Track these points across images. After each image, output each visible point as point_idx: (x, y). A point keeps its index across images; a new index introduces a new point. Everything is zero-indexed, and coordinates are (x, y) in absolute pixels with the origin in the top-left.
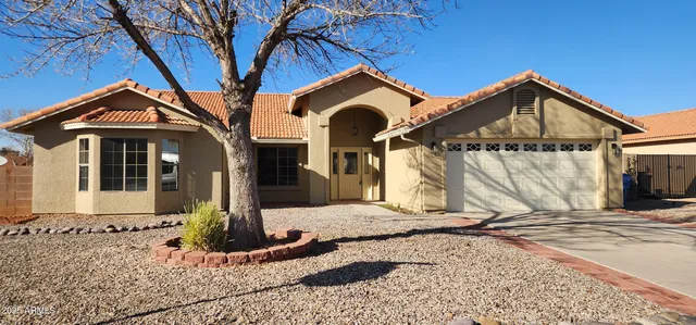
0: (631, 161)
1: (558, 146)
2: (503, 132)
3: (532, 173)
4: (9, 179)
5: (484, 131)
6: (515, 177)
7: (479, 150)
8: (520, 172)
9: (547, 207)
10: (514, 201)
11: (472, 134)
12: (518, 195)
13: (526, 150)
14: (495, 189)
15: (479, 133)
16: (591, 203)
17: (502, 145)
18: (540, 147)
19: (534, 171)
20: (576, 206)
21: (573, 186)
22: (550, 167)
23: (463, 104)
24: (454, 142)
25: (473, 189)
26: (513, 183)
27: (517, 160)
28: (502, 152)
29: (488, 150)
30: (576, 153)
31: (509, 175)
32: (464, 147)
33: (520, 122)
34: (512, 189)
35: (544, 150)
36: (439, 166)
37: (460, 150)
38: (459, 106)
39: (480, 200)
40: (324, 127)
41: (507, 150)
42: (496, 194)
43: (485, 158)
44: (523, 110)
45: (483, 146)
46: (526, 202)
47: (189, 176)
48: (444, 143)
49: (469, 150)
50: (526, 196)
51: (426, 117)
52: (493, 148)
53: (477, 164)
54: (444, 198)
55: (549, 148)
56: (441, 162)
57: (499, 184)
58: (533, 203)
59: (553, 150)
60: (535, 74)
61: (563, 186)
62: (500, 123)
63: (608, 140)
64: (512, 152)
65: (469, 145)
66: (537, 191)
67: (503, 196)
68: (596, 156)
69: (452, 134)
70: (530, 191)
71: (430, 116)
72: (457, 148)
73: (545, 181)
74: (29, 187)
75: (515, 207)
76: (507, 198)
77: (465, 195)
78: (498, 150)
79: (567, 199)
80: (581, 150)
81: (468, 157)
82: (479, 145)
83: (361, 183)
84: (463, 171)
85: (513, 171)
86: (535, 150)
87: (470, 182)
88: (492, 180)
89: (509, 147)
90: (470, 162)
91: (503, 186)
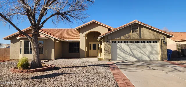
0: (179, 46)
1: (146, 41)
2: (128, 38)
3: (138, 49)
4: (5, 51)
5: (122, 38)
6: (133, 51)
7: (121, 43)
8: (134, 49)
9: (143, 59)
10: (132, 58)
11: (119, 38)
12: (134, 56)
13: (136, 43)
14: (126, 54)
15: (121, 38)
16: (157, 58)
17: (129, 41)
18: (140, 42)
19: (139, 49)
20: (152, 59)
21: (151, 53)
22: (144, 47)
23: (115, 30)
24: (114, 41)
25: (120, 54)
26: (132, 52)
27: (133, 46)
28: (129, 43)
29: (124, 43)
30: (152, 43)
31: (131, 50)
32: (117, 42)
33: (133, 35)
34: (132, 54)
35: (142, 43)
36: (109, 47)
37: (116, 43)
38: (114, 31)
39: (122, 57)
40: (84, 37)
41: (130, 43)
42: (127, 55)
43: (123, 45)
44: (134, 31)
45: (123, 42)
46: (136, 58)
47: (46, 50)
48: (110, 41)
49: (118, 43)
50: (136, 56)
51: (104, 34)
52: (126, 42)
53: (121, 47)
54: (111, 56)
55: (143, 42)
56: (110, 46)
57: (128, 52)
58: (138, 58)
59: (145, 43)
60: (137, 21)
61: (148, 53)
62: (127, 35)
63: (162, 39)
64: (132, 43)
65: (118, 41)
66: (140, 55)
67: (129, 56)
68: (158, 44)
69: (112, 38)
70: (137, 55)
71: (105, 34)
72: (115, 42)
73: (142, 52)
74: (9, 53)
75: (133, 59)
76: (130, 56)
77: (118, 56)
78: (127, 43)
79: (149, 57)
80: (153, 42)
81: (118, 45)
82: (121, 41)
83: (97, 52)
84: (117, 49)
85: (132, 49)
86: (139, 43)
87: (119, 52)
88: (125, 51)
89: (131, 42)
90: (119, 46)
91: (129, 53)
